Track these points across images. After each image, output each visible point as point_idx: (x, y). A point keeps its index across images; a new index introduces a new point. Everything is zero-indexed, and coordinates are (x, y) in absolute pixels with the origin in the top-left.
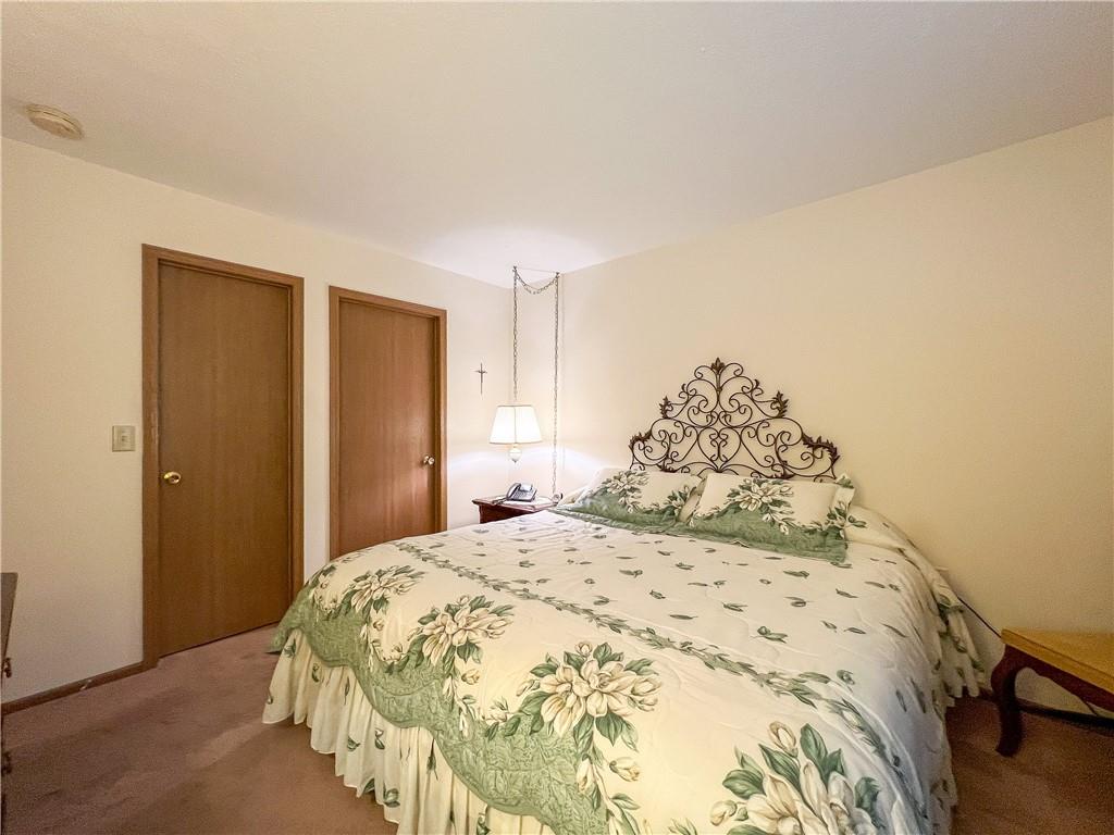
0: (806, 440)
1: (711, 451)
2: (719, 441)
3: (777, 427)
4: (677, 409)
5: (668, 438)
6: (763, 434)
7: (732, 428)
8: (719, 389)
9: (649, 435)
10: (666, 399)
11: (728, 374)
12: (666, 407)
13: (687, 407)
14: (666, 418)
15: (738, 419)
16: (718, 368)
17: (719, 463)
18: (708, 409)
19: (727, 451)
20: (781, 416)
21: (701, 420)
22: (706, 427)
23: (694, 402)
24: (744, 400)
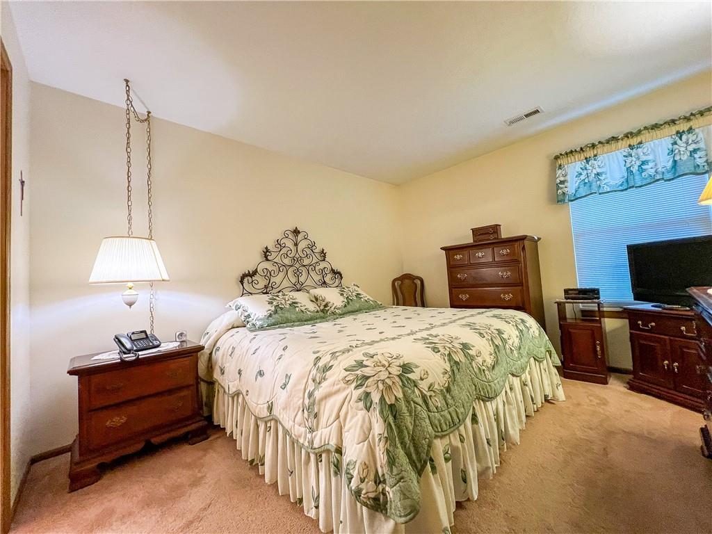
0: (332, 270)
1: (294, 280)
2: (297, 274)
3: (323, 265)
4: (274, 255)
5: (268, 275)
6: (317, 268)
7: (304, 266)
8: (296, 245)
9: (255, 272)
10: (266, 248)
11: (300, 237)
12: (266, 253)
13: (280, 254)
14: (267, 260)
15: (306, 262)
16: (296, 232)
17: (298, 286)
18: (292, 255)
19: (302, 279)
20: (324, 260)
21: (287, 261)
22: (292, 266)
23: (284, 251)
24: (309, 251)
